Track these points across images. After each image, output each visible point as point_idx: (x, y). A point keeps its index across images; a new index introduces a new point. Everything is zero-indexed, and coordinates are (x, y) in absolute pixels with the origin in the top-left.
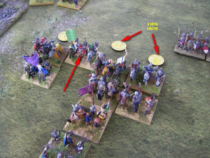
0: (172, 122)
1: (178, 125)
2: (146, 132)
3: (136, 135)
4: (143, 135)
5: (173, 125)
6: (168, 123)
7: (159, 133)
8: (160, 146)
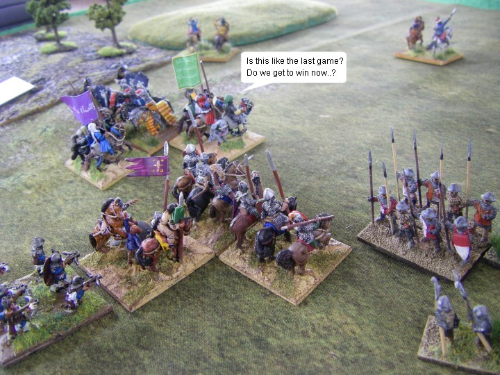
0: (366, 312)
1: (381, 325)
2: (275, 319)
3: (243, 319)
4: (264, 325)
5: (366, 321)
6: (354, 313)
7: (310, 332)
8: (295, 368)
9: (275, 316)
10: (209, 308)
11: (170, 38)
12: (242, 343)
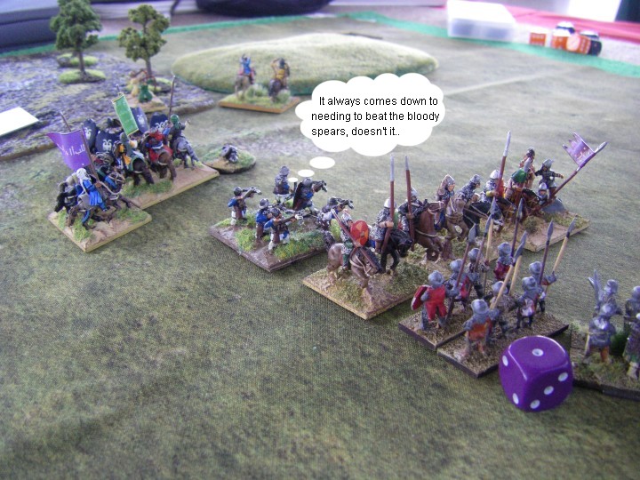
0: (363, 436)
1: (377, 454)
2: (250, 431)
3: (212, 428)
4: (235, 436)
5: (360, 447)
6: (348, 436)
7: (289, 452)
9: (251, 426)
10: (175, 409)
11: (218, 78)
12: (204, 457)
